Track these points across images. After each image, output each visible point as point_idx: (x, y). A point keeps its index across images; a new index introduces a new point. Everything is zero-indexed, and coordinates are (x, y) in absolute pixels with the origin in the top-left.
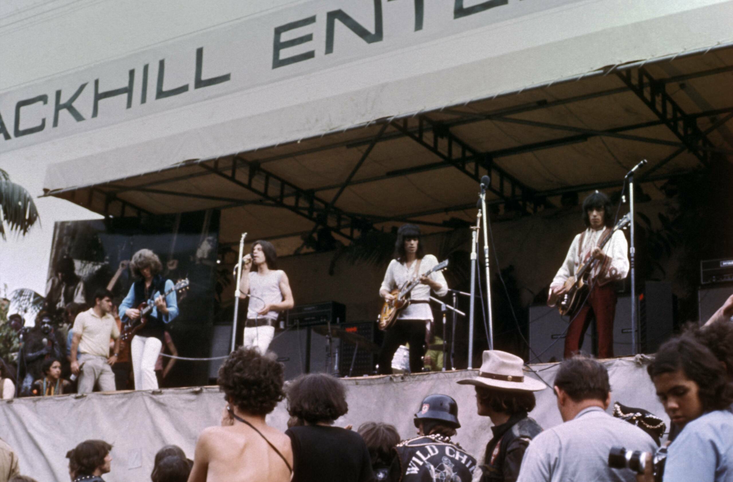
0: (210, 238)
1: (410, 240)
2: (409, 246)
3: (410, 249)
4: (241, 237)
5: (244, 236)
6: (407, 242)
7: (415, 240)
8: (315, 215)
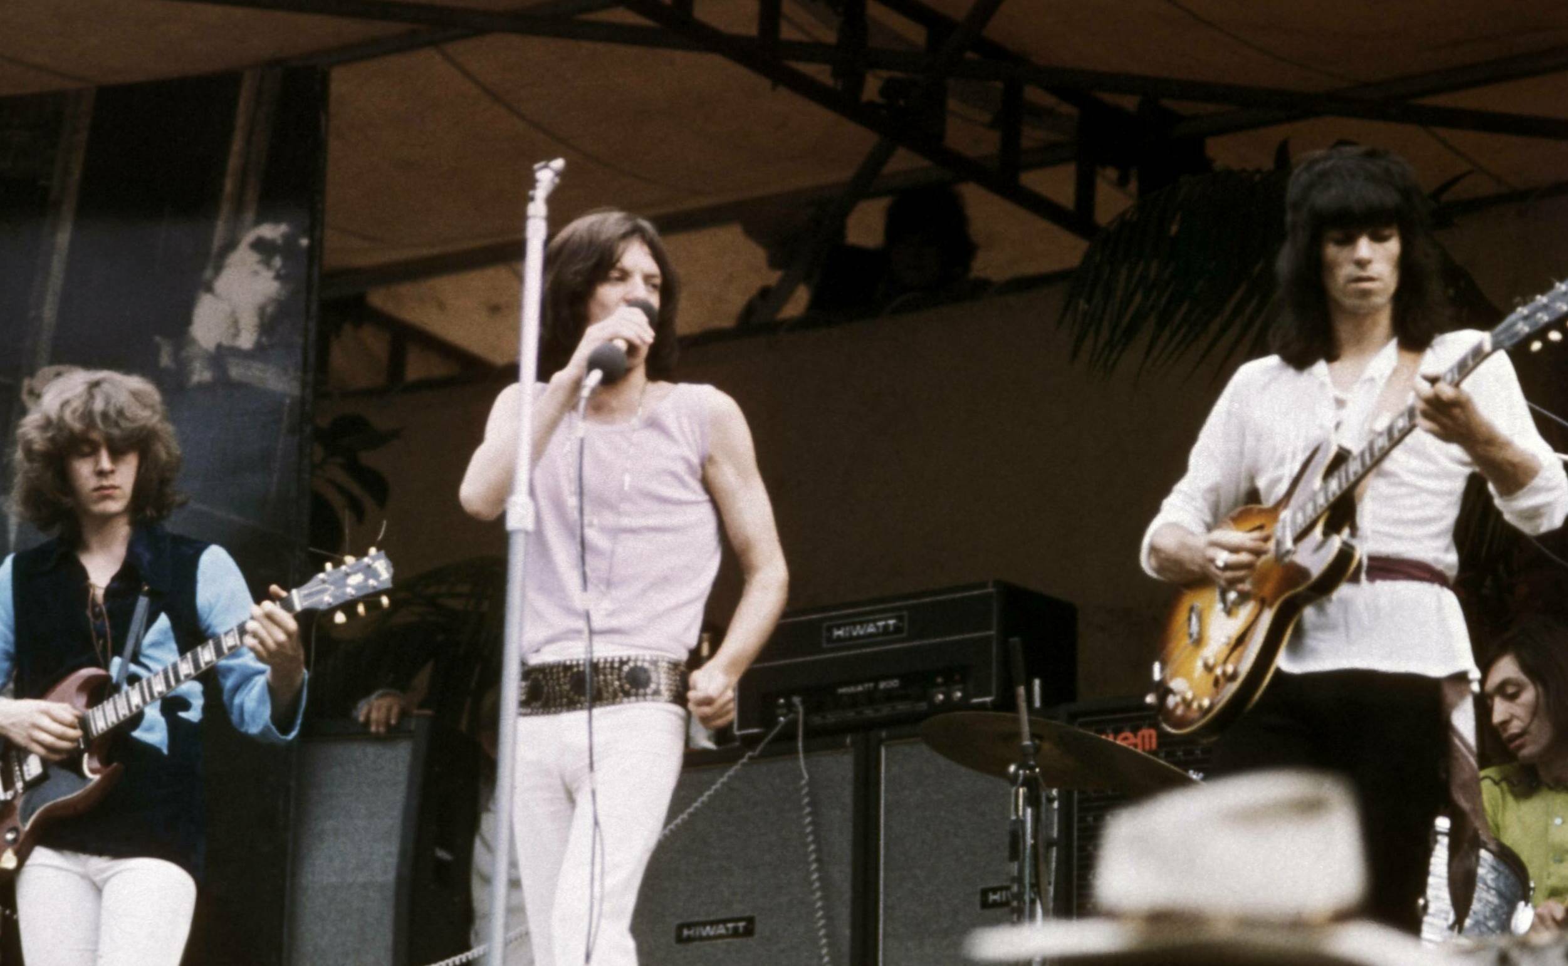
0: (270, 231)
1: (1349, 240)
2: (1347, 270)
3: (1354, 286)
4: (532, 183)
5: (546, 177)
6: (1332, 251)
7: (1378, 238)
8: (872, 87)
